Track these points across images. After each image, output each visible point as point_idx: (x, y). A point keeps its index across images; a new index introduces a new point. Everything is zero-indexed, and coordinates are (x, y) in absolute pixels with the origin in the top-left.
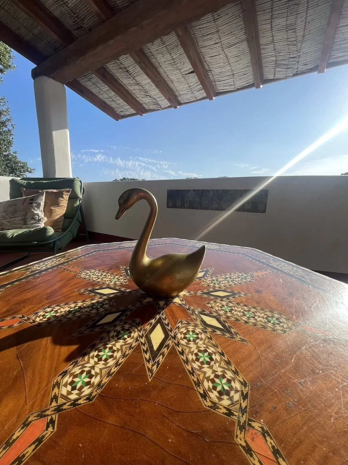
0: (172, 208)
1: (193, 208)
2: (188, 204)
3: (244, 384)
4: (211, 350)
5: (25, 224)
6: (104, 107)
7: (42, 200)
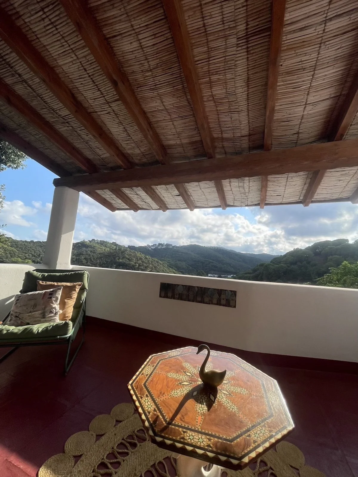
0: (163, 297)
1: (182, 299)
2: (178, 296)
3: (237, 407)
4: (228, 400)
5: (44, 318)
6: (104, 203)
7: (60, 294)
